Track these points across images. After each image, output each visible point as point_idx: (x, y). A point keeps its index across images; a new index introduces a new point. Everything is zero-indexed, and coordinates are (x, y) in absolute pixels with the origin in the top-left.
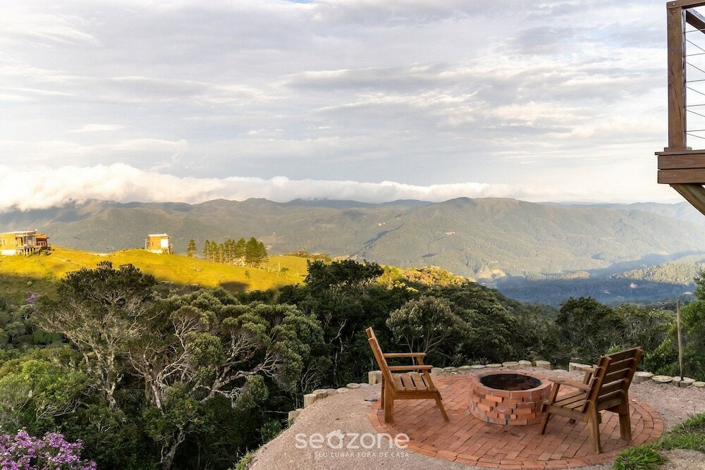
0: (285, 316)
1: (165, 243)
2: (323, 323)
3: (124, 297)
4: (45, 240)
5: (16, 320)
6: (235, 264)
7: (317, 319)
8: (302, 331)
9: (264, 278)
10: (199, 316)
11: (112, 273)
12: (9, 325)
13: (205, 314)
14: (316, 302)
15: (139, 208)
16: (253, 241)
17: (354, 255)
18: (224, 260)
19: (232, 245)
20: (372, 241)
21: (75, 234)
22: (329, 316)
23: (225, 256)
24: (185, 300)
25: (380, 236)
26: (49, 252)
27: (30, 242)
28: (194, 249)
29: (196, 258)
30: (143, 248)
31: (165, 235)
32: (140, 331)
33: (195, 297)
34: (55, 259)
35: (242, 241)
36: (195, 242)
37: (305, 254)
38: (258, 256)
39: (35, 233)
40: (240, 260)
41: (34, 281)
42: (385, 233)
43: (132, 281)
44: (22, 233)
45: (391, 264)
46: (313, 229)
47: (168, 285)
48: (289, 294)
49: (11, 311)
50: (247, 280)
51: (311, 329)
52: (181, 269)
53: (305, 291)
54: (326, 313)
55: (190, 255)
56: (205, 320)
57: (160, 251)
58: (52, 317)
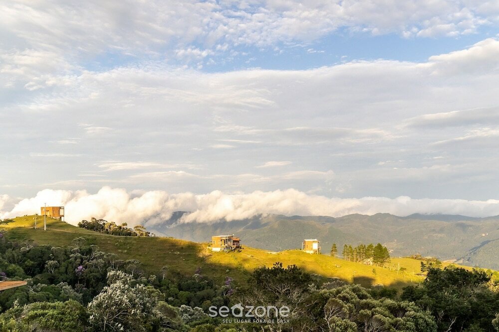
0: (406, 311)
1: (315, 246)
2: (436, 318)
3: (289, 288)
4: (238, 242)
5: (218, 295)
6: (365, 263)
7: (431, 315)
8: (419, 324)
9: (387, 275)
10: (342, 307)
11: (282, 271)
12: (214, 299)
13: (346, 306)
14: (431, 301)
15: (299, 220)
16: (379, 246)
17: (460, 259)
18: (357, 260)
19: (363, 248)
20: (476, 248)
21: (256, 238)
22: (442, 313)
23: (358, 257)
24: (331, 293)
25: (483, 244)
26: (241, 250)
27: (229, 243)
28: (336, 251)
29: (337, 257)
30: (301, 249)
31: (316, 240)
32: (300, 314)
33: (338, 292)
34: (244, 255)
35: (371, 246)
36: (336, 246)
37: (419, 257)
38: (383, 257)
39: (232, 237)
40: (369, 260)
41: (230, 269)
42: (488, 242)
43: (294, 278)
44: (225, 237)
45: (493, 268)
46: (427, 237)
47: (316, 276)
48: (410, 292)
49: (216, 289)
50: (374, 275)
51: (426, 323)
52: (326, 266)
53: (423, 292)
54: (440, 310)
55: (333, 255)
56: (345, 310)
57: (312, 252)
58: (242, 299)
